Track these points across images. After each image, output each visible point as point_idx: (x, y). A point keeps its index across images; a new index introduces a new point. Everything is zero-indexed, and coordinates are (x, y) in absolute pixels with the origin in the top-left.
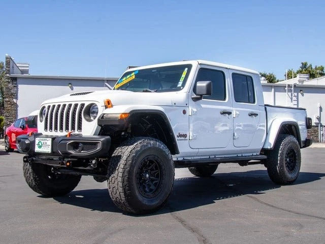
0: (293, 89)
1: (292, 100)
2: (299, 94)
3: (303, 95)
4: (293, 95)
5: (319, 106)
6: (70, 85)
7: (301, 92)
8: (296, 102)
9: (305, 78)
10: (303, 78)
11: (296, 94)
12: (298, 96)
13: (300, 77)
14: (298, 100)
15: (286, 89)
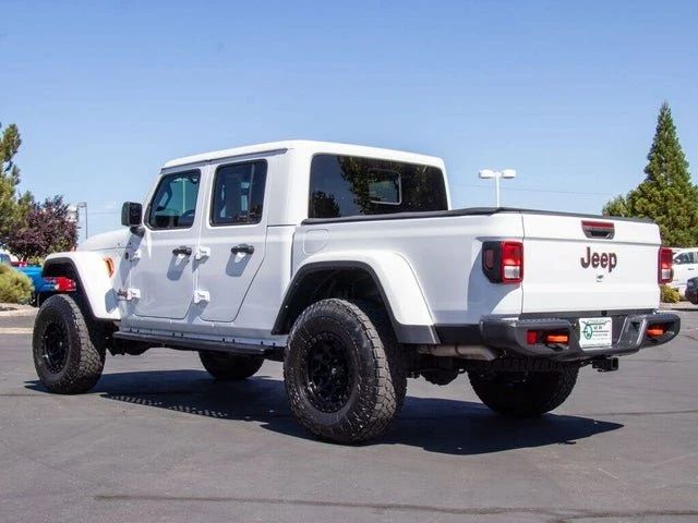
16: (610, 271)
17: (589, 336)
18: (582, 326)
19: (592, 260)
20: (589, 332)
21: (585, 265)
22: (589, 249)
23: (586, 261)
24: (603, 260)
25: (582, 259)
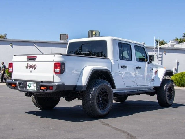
0: (158, 50)
1: (158, 57)
2: (163, 53)
3: (166, 54)
4: (159, 54)
5: (177, 62)
6: (11, 45)
7: (165, 52)
8: (161, 59)
9: (175, 43)
10: (174, 43)
11: (161, 53)
12: (162, 55)
13: (171, 43)
14: (162, 58)
15: (154, 50)
16: (34, 69)
17: (30, 87)
18: (28, 84)
19: (29, 67)
20: (30, 86)
21: (27, 68)
22: (28, 64)
23: (27, 67)
24: (32, 67)
25: (26, 66)
